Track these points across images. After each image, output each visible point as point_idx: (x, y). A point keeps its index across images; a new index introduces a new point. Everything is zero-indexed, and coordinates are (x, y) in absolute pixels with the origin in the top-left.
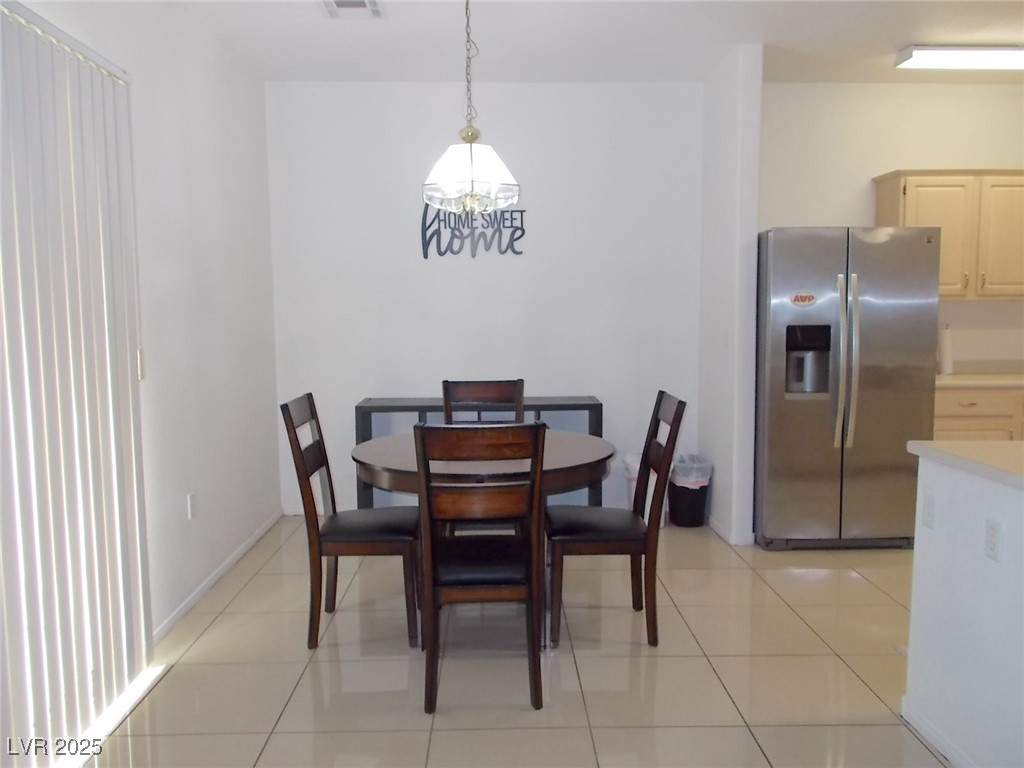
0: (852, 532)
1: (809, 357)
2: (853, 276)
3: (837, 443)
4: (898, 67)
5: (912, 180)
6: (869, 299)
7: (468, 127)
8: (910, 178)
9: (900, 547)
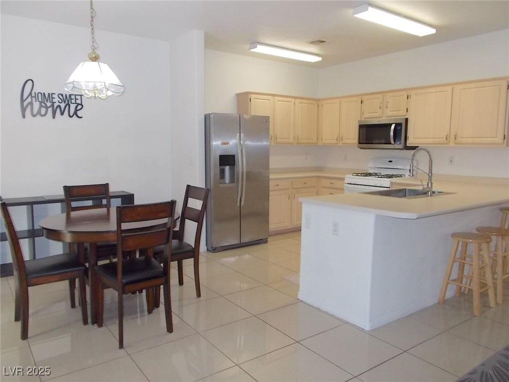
0: (245, 240)
1: (227, 168)
2: (242, 135)
3: (238, 204)
4: (251, 50)
5: (253, 96)
6: (248, 143)
7: (92, 53)
8: (252, 95)
9: (259, 244)
